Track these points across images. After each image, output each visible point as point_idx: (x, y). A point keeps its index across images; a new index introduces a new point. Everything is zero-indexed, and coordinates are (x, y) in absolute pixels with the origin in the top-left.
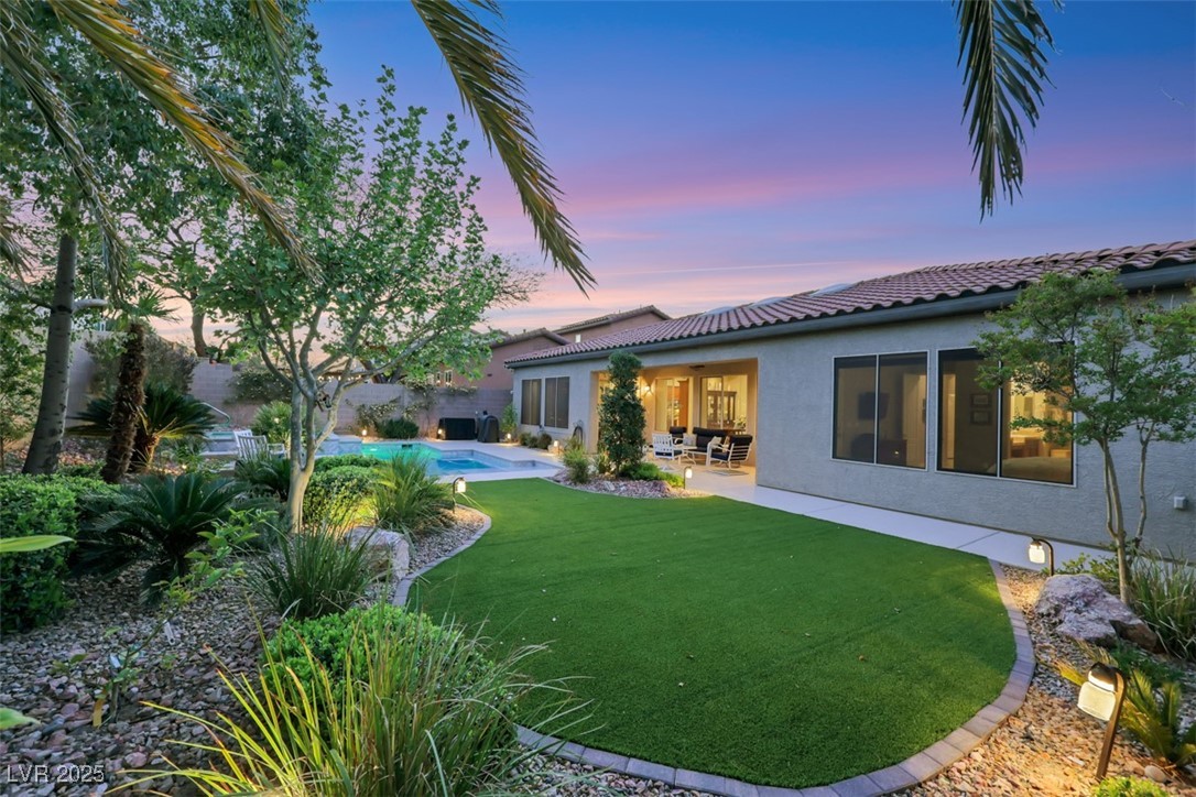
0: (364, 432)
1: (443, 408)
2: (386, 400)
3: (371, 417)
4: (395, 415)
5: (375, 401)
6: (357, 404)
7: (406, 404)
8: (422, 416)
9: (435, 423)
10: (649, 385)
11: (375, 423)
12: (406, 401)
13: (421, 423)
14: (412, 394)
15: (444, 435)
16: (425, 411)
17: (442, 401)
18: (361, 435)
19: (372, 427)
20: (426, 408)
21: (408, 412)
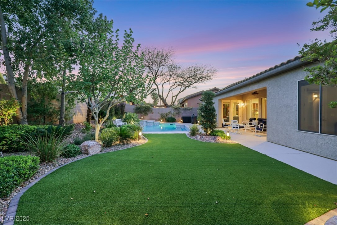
0: (162, 120)
1: (183, 114)
2: (167, 112)
3: (164, 116)
4: (170, 116)
5: (165, 112)
6: (160, 113)
7: (173, 113)
8: (177, 116)
9: (180, 118)
10: (244, 103)
11: (165, 118)
12: (173, 112)
13: (177, 119)
14: (174, 110)
15: (182, 121)
16: (178, 115)
17: (182, 112)
18: (161, 121)
19: (164, 119)
20: (178, 114)
21: (173, 115)
